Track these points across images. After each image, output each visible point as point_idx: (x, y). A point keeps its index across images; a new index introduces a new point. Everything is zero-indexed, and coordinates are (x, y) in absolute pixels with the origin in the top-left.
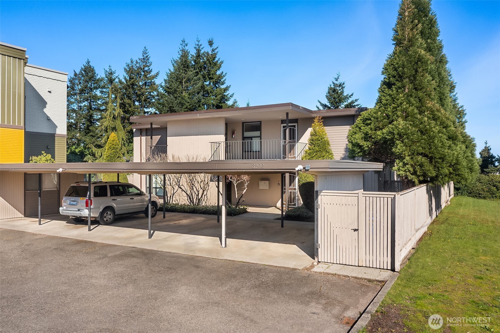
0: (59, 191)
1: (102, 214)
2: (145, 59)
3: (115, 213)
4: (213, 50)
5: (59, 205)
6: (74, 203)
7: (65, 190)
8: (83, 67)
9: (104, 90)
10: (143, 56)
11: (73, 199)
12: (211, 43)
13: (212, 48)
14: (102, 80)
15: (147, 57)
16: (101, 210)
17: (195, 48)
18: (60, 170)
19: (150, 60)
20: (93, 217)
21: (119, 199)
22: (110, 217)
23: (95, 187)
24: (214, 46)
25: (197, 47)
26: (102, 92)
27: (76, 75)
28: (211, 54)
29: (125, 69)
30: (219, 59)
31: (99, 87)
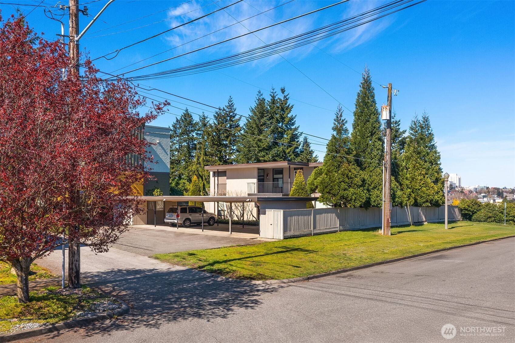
0: (164, 211)
1: (184, 222)
2: (231, 106)
3: (191, 221)
4: (285, 97)
5: (164, 217)
6: (171, 216)
7: (167, 210)
8: (183, 115)
9: (199, 132)
10: (229, 103)
11: (171, 214)
12: (283, 91)
13: (284, 95)
14: (197, 124)
15: (231, 104)
16: (184, 220)
17: (271, 95)
18: (164, 200)
19: (234, 107)
20: (180, 223)
21: (193, 215)
22: (188, 223)
23: (181, 208)
24: (286, 93)
25: (272, 94)
26: (197, 134)
27: (177, 120)
28: (283, 100)
29: (215, 116)
30: (290, 104)
31: (195, 130)
